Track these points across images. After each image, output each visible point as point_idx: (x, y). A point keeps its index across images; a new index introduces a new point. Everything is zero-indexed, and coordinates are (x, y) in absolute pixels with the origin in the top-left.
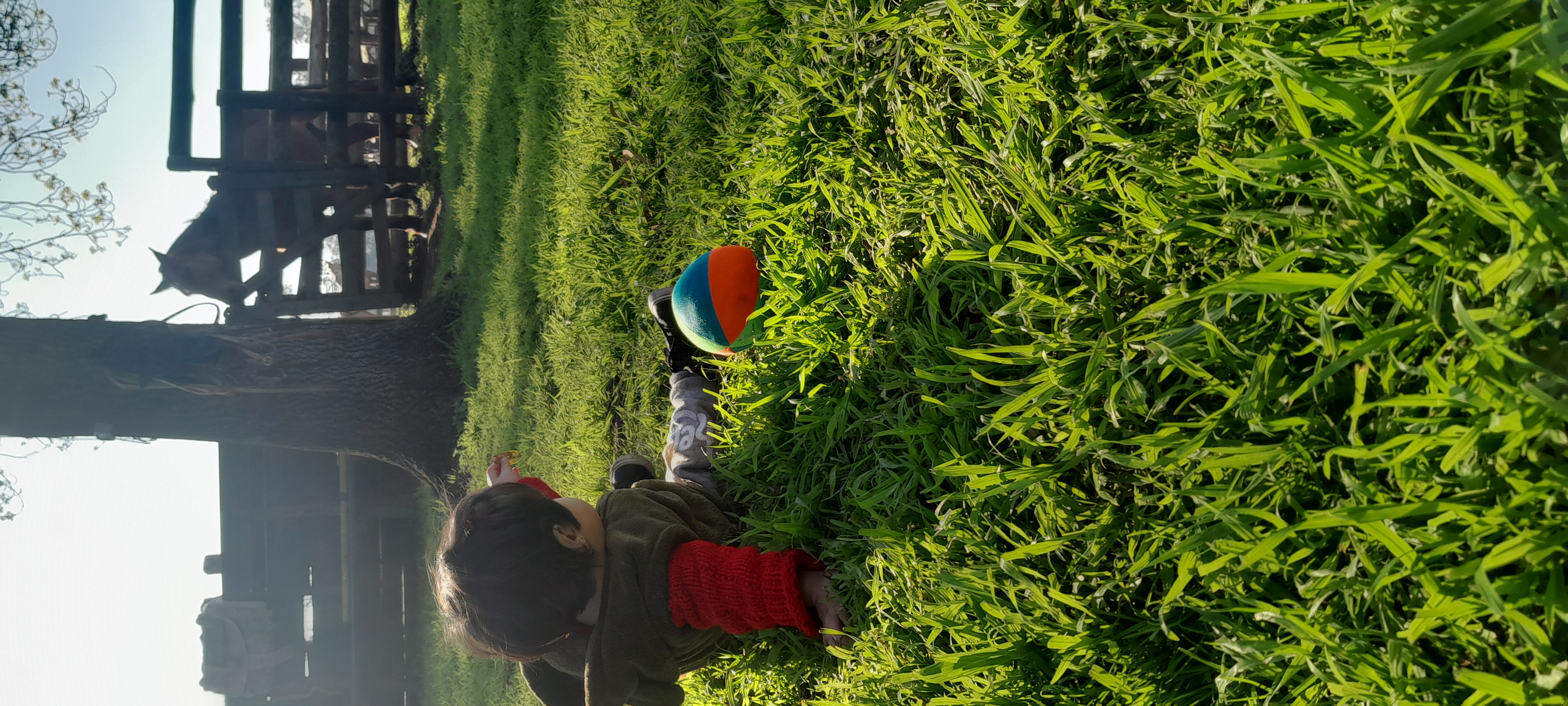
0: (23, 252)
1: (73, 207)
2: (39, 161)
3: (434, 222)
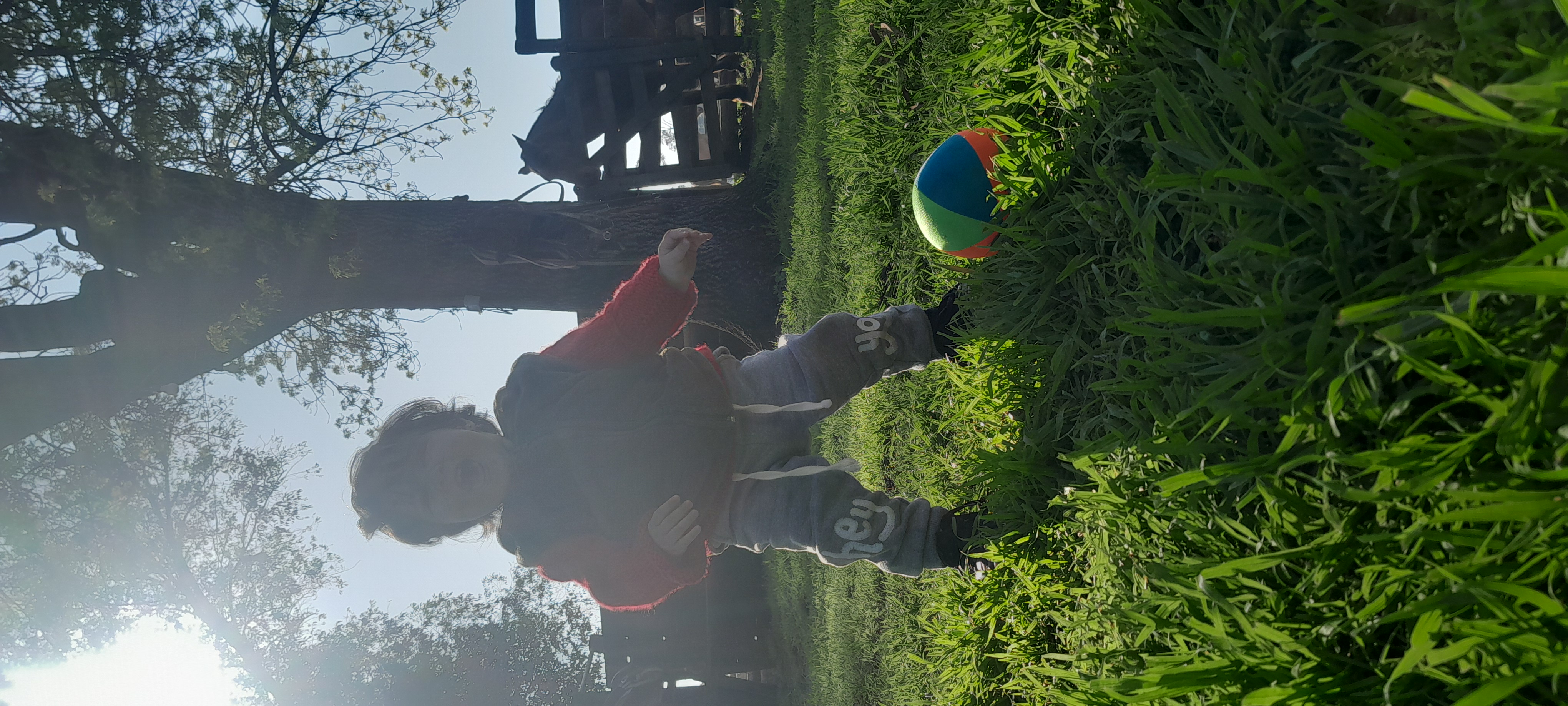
0: (408, 136)
1: (445, 93)
2: (413, 52)
3: (757, 90)
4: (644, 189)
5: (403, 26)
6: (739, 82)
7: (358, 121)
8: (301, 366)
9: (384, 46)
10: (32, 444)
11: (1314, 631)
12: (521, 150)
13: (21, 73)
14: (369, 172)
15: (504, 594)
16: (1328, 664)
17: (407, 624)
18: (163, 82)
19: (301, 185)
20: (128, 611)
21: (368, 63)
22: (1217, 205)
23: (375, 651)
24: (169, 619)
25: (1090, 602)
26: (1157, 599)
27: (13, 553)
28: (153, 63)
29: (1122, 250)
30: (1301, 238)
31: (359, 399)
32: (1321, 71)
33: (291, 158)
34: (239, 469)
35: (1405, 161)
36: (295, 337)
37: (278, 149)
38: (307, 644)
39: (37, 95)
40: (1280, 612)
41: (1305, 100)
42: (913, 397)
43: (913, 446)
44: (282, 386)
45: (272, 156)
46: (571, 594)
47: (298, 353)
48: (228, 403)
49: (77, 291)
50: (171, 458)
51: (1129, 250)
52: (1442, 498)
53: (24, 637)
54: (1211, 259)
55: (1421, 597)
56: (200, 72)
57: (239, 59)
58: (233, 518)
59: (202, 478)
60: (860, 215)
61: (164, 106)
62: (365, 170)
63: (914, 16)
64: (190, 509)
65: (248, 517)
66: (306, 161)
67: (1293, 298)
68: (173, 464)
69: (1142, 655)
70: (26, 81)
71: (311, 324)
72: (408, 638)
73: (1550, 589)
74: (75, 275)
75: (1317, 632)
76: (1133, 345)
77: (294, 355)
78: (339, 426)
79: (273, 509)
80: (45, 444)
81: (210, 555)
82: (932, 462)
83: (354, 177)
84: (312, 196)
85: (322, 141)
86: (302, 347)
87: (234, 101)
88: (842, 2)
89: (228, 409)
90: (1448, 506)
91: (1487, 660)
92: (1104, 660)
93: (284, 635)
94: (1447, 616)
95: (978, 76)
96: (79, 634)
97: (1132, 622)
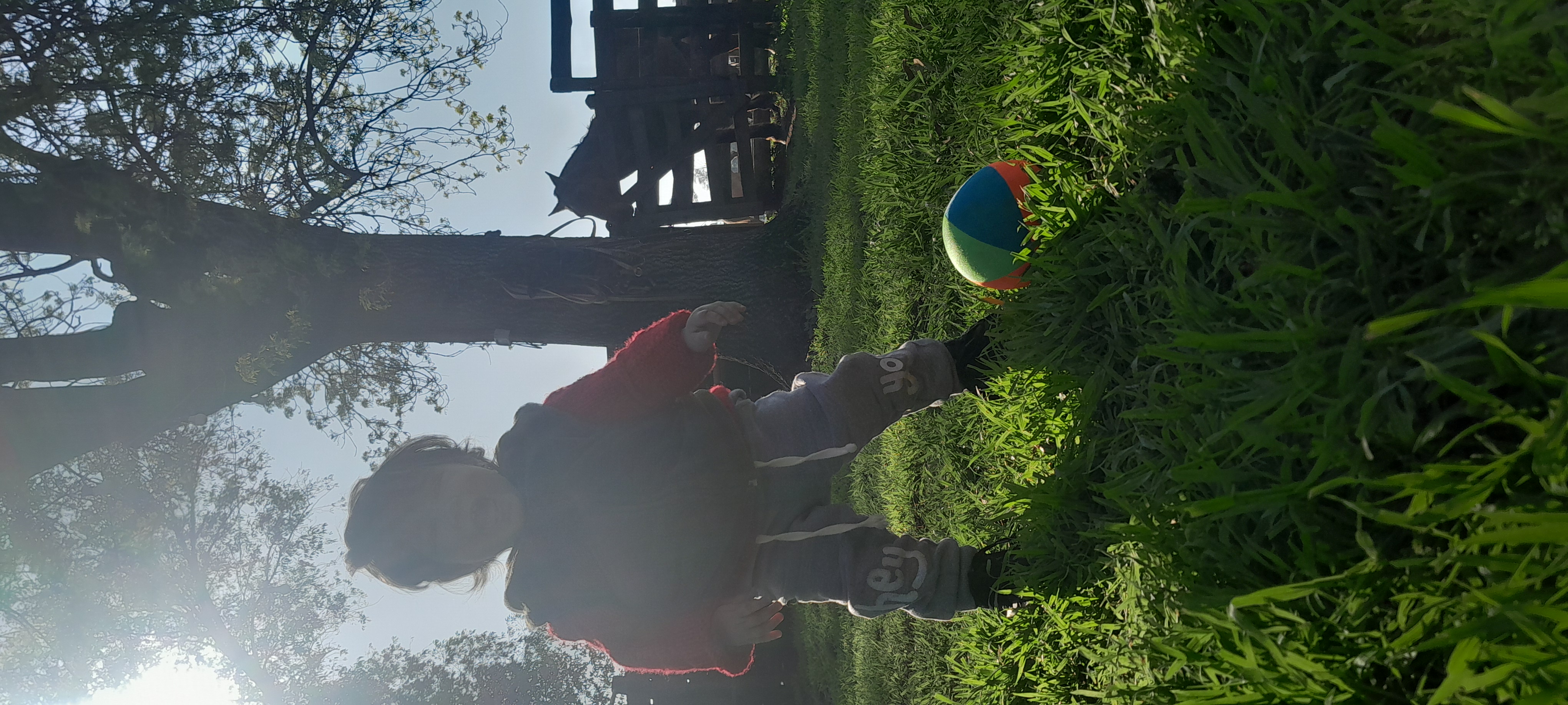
0: (442, 173)
1: (480, 130)
2: (449, 89)
3: (791, 129)
4: (676, 226)
5: (439, 64)
6: (772, 121)
7: (392, 157)
8: (329, 399)
9: (420, 84)
10: (59, 475)
11: (1348, 662)
12: (554, 187)
13: (62, 106)
14: (402, 207)
15: (528, 634)
16: (1363, 696)
17: (429, 662)
18: (202, 117)
19: (334, 219)
20: (151, 641)
21: (403, 100)
22: (1249, 230)
23: (396, 688)
24: (190, 651)
25: (1121, 637)
26: (1189, 632)
27: (37, 583)
28: (192, 98)
29: (1155, 278)
30: (1333, 261)
31: (387, 433)
32: (1354, 92)
33: (325, 192)
34: (265, 502)
35: (1437, 179)
36: (324, 370)
37: (312, 184)
38: (328, 679)
39: (76, 128)
40: (1314, 643)
41: (1338, 121)
42: (943, 432)
43: (944, 483)
44: (310, 418)
45: (306, 190)
47: (326, 386)
48: (256, 435)
49: (109, 321)
50: (198, 489)
51: (1162, 278)
52: (1481, 520)
53: (45, 666)
54: (1242, 284)
55: (1457, 624)
56: (238, 107)
57: (276, 94)
58: (258, 551)
59: (227, 510)
60: (892, 250)
61: (201, 140)
62: (398, 205)
63: (946, 51)
64: (215, 541)
65: (272, 550)
66: (340, 196)
67: (1325, 322)
68: (200, 496)
69: (1173, 691)
70: (67, 114)
71: (340, 357)
72: (430, 676)
74: (109, 306)
75: (1352, 663)
76: (1165, 375)
77: (323, 387)
78: (366, 460)
79: (298, 542)
80: (73, 475)
81: (233, 587)
82: (962, 499)
83: (388, 212)
84: (345, 230)
85: (356, 175)
86: (331, 381)
87: (270, 136)
88: (876, 39)
89: (256, 441)
90: (1486, 530)
91: (1527, 689)
92: (1135, 697)
93: (306, 670)
94: (1486, 643)
95: (1009, 108)
96: (100, 664)
97: (1163, 656)
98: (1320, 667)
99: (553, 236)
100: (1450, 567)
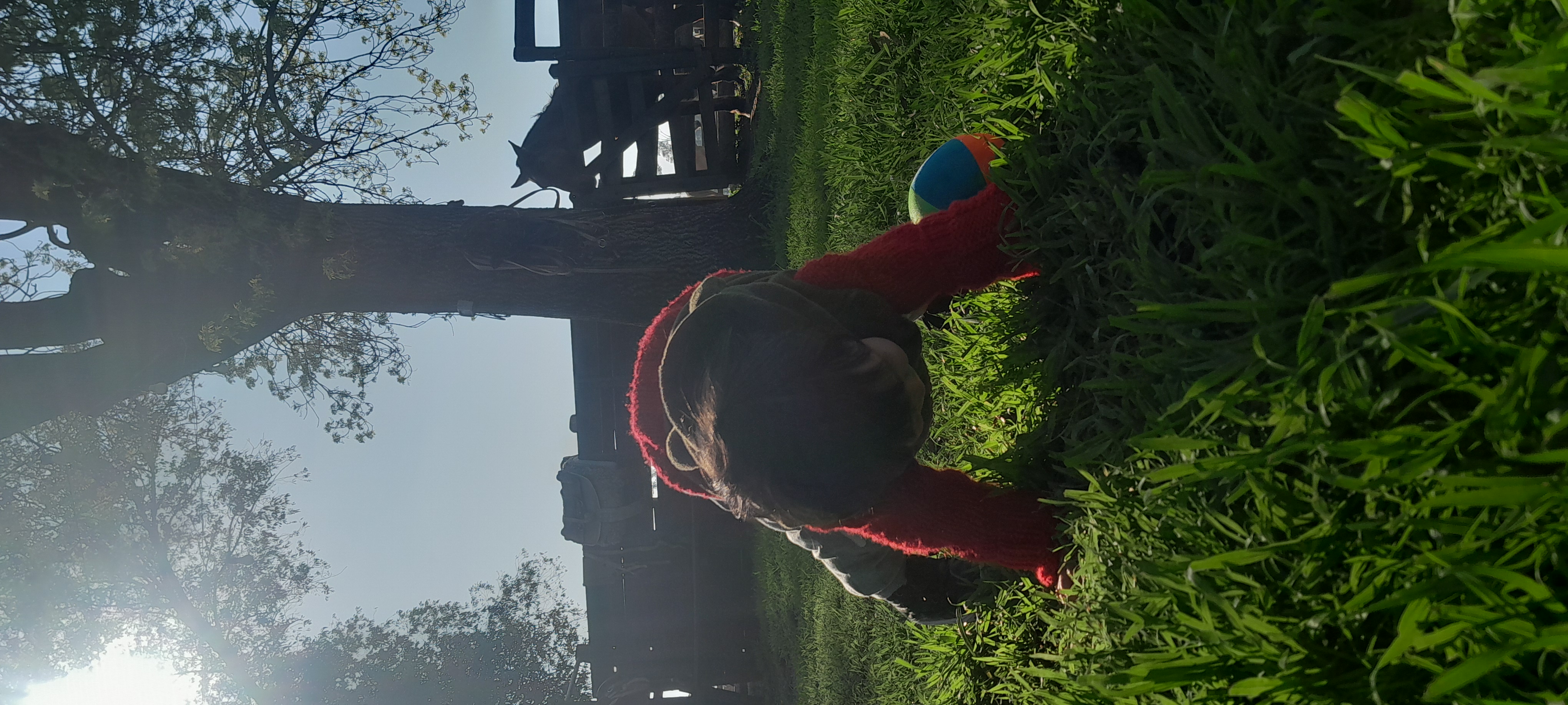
0: (404, 142)
1: (442, 99)
2: (412, 57)
3: (755, 102)
4: (640, 198)
5: (401, 31)
6: (737, 93)
7: (354, 125)
8: (291, 370)
9: (382, 51)
10: (17, 443)
11: (1302, 624)
12: (516, 157)
13: (18, 69)
14: (364, 176)
15: (492, 604)
16: (1315, 656)
17: (393, 631)
18: (160, 82)
19: (296, 188)
20: (112, 613)
21: (366, 68)
22: (1211, 203)
23: (360, 658)
24: (153, 623)
25: (1078, 602)
26: (1147, 596)
28: (149, 62)
29: (1117, 251)
30: (1294, 232)
31: (349, 403)
32: (1319, 63)
33: (287, 161)
34: (227, 473)
35: (1399, 150)
36: (286, 340)
37: (273, 151)
38: (292, 650)
39: (31, 91)
40: (1269, 606)
41: (1302, 93)
44: (272, 389)
45: (267, 158)
46: (559, 604)
47: (288, 356)
48: (217, 406)
49: (66, 289)
50: (159, 460)
51: (1124, 250)
52: (1433, 483)
54: (1205, 255)
55: (1408, 585)
56: (197, 72)
57: (236, 60)
58: (220, 522)
59: (188, 481)
60: (856, 223)
61: (160, 105)
62: (360, 174)
63: (913, 24)
64: (176, 512)
65: (235, 521)
66: (302, 164)
67: (1285, 292)
68: (160, 466)
69: (1131, 655)
70: (22, 77)
71: (302, 327)
72: (394, 645)
73: (1537, 574)
74: (65, 274)
75: (1305, 625)
76: (1126, 346)
77: (285, 357)
78: (329, 431)
79: (260, 513)
80: (31, 444)
81: (195, 558)
83: (349, 181)
84: (307, 198)
85: (317, 144)
86: (293, 350)
87: (230, 103)
88: (842, 12)
89: (217, 412)
90: (1437, 494)
91: (1474, 648)
92: (1092, 660)
93: (269, 641)
94: (1435, 604)
95: (975, 81)
96: (60, 636)
97: (1120, 620)
98: (1274, 629)
99: (517, 206)
100: (1401, 531)
